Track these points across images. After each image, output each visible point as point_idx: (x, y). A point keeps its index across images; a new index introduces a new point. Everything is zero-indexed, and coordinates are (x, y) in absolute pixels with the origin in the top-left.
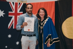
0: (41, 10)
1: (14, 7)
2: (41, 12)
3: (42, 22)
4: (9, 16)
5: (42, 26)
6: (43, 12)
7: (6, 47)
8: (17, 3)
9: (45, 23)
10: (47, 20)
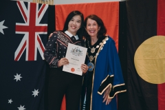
1: (27, 12)
2: (89, 25)
6: (94, 25)
7: (10, 101)
8: (35, 4)
10: (105, 42)
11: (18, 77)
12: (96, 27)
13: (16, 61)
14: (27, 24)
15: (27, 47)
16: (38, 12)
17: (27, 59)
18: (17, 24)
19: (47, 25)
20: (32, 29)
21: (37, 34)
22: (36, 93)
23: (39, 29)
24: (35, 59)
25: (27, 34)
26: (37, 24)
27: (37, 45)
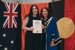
0: (44, 10)
1: (9, 7)
2: (44, 12)
3: (46, 21)
4: (4, 16)
5: (46, 25)
6: (46, 12)
9: (49, 22)
10: (51, 20)
11: (4, 35)
14: (9, 12)
15: (9, 22)
16: (13, 7)
17: (8, 27)
19: (17, 13)
21: (13, 16)
23: (14, 14)
24: (12, 27)
25: (9, 17)
26: (13, 12)
27: (13, 21)
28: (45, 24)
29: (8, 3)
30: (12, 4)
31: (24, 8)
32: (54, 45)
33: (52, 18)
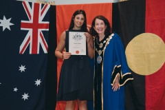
1: (31, 11)
2: (97, 24)
4: (22, 29)
6: (102, 24)
7: (16, 90)
8: (38, 4)
11: (22, 69)
12: (103, 26)
13: (21, 54)
14: (31, 21)
15: (31, 41)
16: (40, 11)
17: (30, 53)
18: (22, 21)
19: (48, 23)
20: (35, 26)
21: (40, 30)
22: (38, 82)
23: (42, 26)
24: (38, 53)
25: (31, 31)
26: (40, 21)
27: (40, 40)
28: (101, 47)
29: (30, 4)
30: (37, 5)
31: (62, 14)
32: (120, 85)
33: (113, 35)
